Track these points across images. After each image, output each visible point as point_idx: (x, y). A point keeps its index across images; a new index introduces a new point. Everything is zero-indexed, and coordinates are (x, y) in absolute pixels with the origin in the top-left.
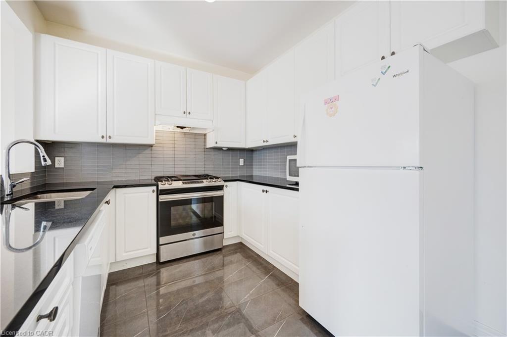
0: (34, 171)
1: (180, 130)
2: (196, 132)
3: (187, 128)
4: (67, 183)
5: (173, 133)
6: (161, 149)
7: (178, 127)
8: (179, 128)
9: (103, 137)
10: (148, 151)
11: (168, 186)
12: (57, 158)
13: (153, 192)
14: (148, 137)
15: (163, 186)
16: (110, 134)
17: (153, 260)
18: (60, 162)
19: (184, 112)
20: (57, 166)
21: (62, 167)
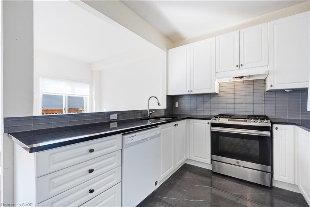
0: (166, 108)
1: (239, 80)
2: (254, 79)
3: (245, 77)
4: (179, 114)
5: (234, 82)
6: (225, 95)
7: (236, 78)
8: (238, 79)
9: (188, 91)
10: (216, 97)
11: (216, 121)
12: (176, 103)
13: (208, 123)
14: (211, 88)
15: (213, 121)
16: (192, 89)
17: (210, 168)
18: (177, 105)
19: (237, 66)
20: (176, 106)
21: (178, 107)
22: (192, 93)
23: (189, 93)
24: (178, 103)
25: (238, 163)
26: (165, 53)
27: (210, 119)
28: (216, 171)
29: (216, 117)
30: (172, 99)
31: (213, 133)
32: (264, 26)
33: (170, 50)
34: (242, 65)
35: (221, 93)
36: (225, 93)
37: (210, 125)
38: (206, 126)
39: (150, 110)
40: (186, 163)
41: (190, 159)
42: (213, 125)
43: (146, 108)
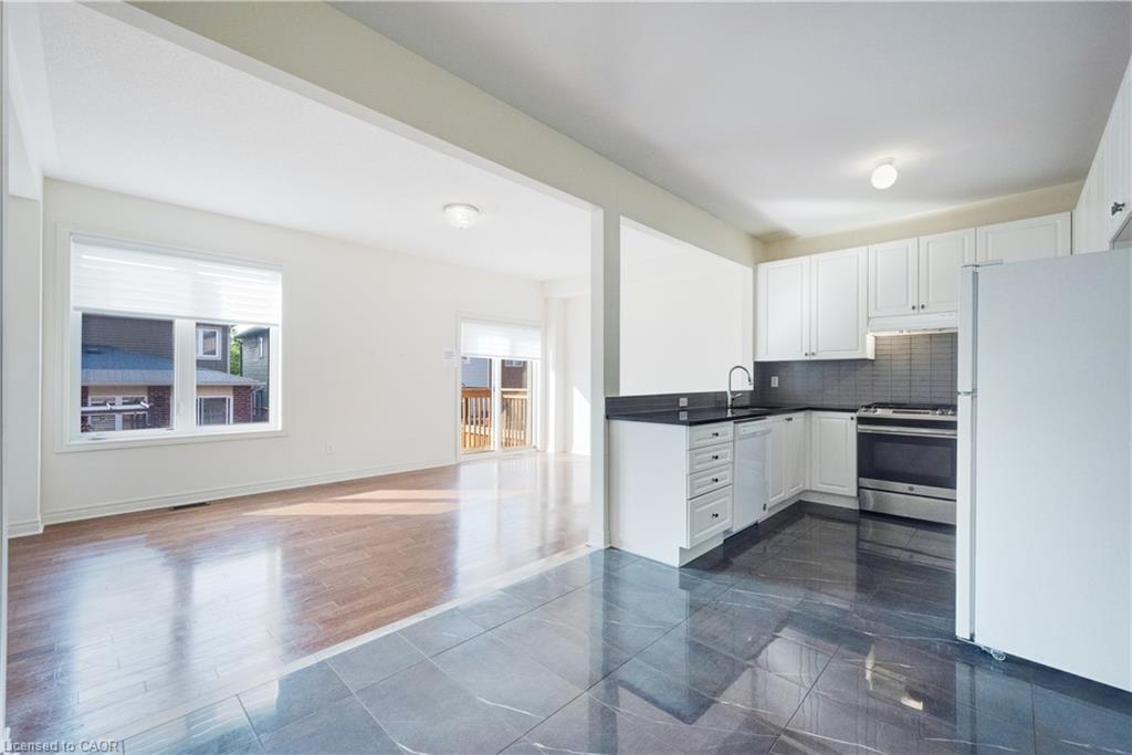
0: (753, 389)
4: (779, 401)
5: (909, 337)
6: (888, 363)
9: (806, 355)
10: (868, 368)
11: (870, 414)
12: (773, 378)
13: (852, 418)
14: (857, 349)
15: (862, 413)
16: (814, 351)
17: (854, 505)
18: (775, 382)
19: (914, 308)
20: (773, 385)
21: (777, 385)
22: (813, 358)
23: (808, 358)
24: (777, 378)
25: (911, 489)
26: (750, 271)
27: (855, 411)
28: (870, 507)
29: (868, 407)
30: (764, 370)
31: (861, 436)
32: (968, 234)
33: (763, 267)
34: (923, 307)
35: (879, 358)
36: (888, 357)
37: (855, 422)
38: (846, 425)
39: (732, 392)
40: (802, 499)
41: (814, 489)
42: (861, 420)
43: (724, 388)
